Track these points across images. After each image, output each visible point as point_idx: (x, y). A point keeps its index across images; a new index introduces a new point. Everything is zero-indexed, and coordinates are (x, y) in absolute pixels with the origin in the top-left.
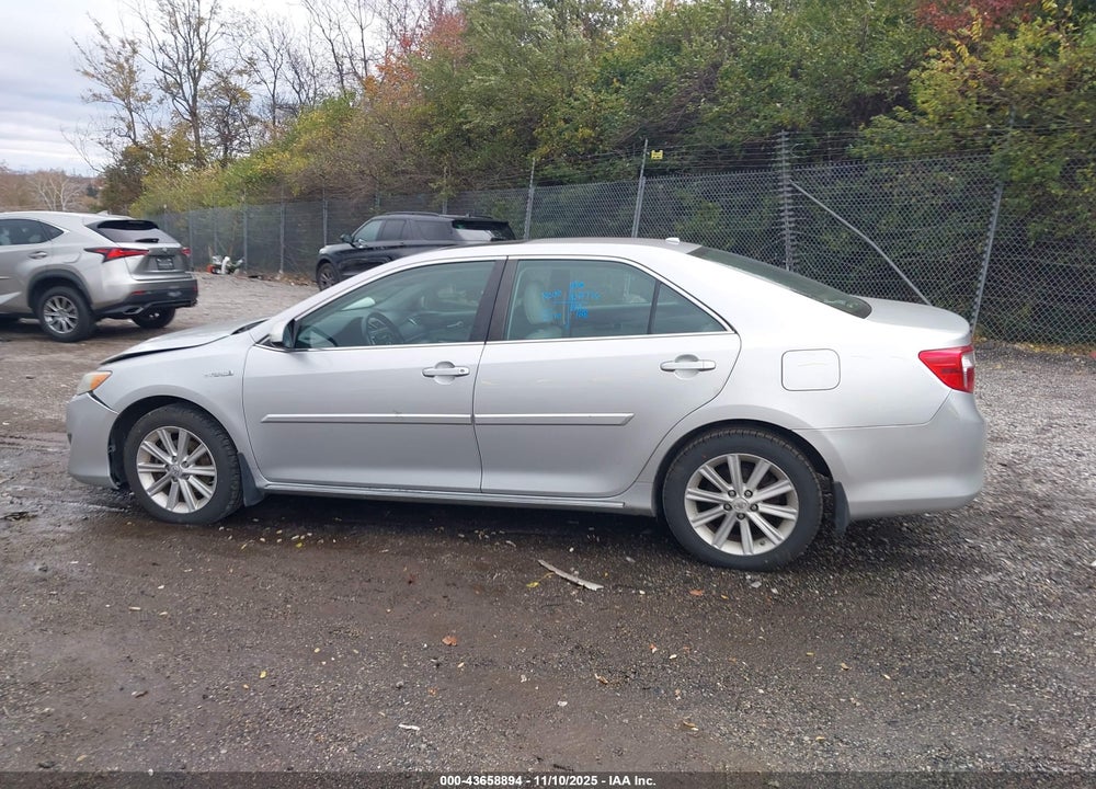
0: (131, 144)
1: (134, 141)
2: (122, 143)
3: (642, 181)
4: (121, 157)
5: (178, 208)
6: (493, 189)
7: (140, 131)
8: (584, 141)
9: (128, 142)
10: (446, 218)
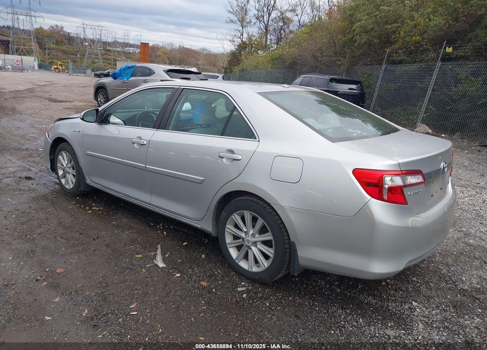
0: (241, 42)
1: (242, 41)
2: (238, 41)
3: (439, 64)
4: (237, 47)
5: (249, 69)
6: (366, 65)
7: (245, 35)
8: (416, 42)
9: (240, 42)
10: (328, 77)
